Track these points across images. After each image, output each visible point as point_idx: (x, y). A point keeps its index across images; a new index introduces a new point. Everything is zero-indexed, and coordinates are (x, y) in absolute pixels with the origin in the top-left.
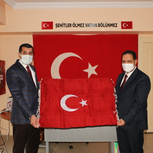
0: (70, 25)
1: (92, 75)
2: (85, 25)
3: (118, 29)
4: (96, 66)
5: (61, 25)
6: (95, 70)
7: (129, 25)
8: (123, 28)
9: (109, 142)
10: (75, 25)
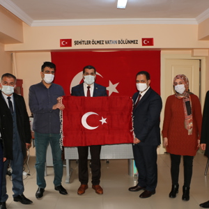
0: (89, 42)
1: (113, 93)
2: (104, 42)
3: (139, 46)
4: (117, 84)
5: (80, 43)
6: (116, 88)
7: (150, 41)
8: (143, 45)
9: (129, 160)
10: (94, 43)
